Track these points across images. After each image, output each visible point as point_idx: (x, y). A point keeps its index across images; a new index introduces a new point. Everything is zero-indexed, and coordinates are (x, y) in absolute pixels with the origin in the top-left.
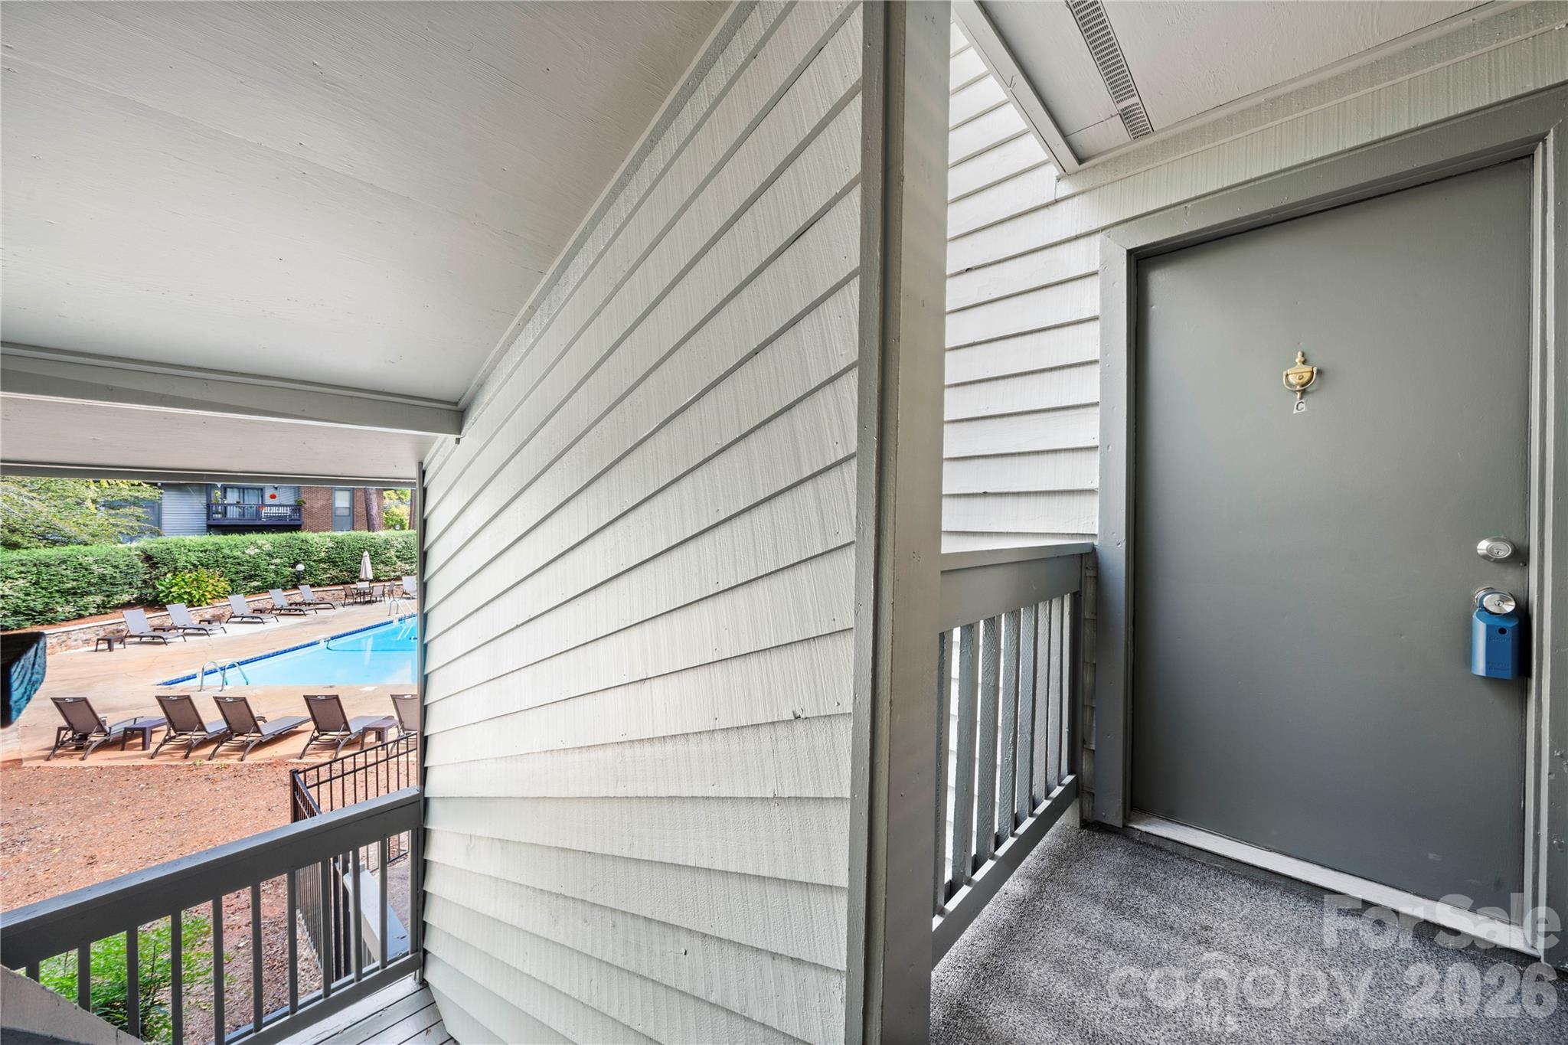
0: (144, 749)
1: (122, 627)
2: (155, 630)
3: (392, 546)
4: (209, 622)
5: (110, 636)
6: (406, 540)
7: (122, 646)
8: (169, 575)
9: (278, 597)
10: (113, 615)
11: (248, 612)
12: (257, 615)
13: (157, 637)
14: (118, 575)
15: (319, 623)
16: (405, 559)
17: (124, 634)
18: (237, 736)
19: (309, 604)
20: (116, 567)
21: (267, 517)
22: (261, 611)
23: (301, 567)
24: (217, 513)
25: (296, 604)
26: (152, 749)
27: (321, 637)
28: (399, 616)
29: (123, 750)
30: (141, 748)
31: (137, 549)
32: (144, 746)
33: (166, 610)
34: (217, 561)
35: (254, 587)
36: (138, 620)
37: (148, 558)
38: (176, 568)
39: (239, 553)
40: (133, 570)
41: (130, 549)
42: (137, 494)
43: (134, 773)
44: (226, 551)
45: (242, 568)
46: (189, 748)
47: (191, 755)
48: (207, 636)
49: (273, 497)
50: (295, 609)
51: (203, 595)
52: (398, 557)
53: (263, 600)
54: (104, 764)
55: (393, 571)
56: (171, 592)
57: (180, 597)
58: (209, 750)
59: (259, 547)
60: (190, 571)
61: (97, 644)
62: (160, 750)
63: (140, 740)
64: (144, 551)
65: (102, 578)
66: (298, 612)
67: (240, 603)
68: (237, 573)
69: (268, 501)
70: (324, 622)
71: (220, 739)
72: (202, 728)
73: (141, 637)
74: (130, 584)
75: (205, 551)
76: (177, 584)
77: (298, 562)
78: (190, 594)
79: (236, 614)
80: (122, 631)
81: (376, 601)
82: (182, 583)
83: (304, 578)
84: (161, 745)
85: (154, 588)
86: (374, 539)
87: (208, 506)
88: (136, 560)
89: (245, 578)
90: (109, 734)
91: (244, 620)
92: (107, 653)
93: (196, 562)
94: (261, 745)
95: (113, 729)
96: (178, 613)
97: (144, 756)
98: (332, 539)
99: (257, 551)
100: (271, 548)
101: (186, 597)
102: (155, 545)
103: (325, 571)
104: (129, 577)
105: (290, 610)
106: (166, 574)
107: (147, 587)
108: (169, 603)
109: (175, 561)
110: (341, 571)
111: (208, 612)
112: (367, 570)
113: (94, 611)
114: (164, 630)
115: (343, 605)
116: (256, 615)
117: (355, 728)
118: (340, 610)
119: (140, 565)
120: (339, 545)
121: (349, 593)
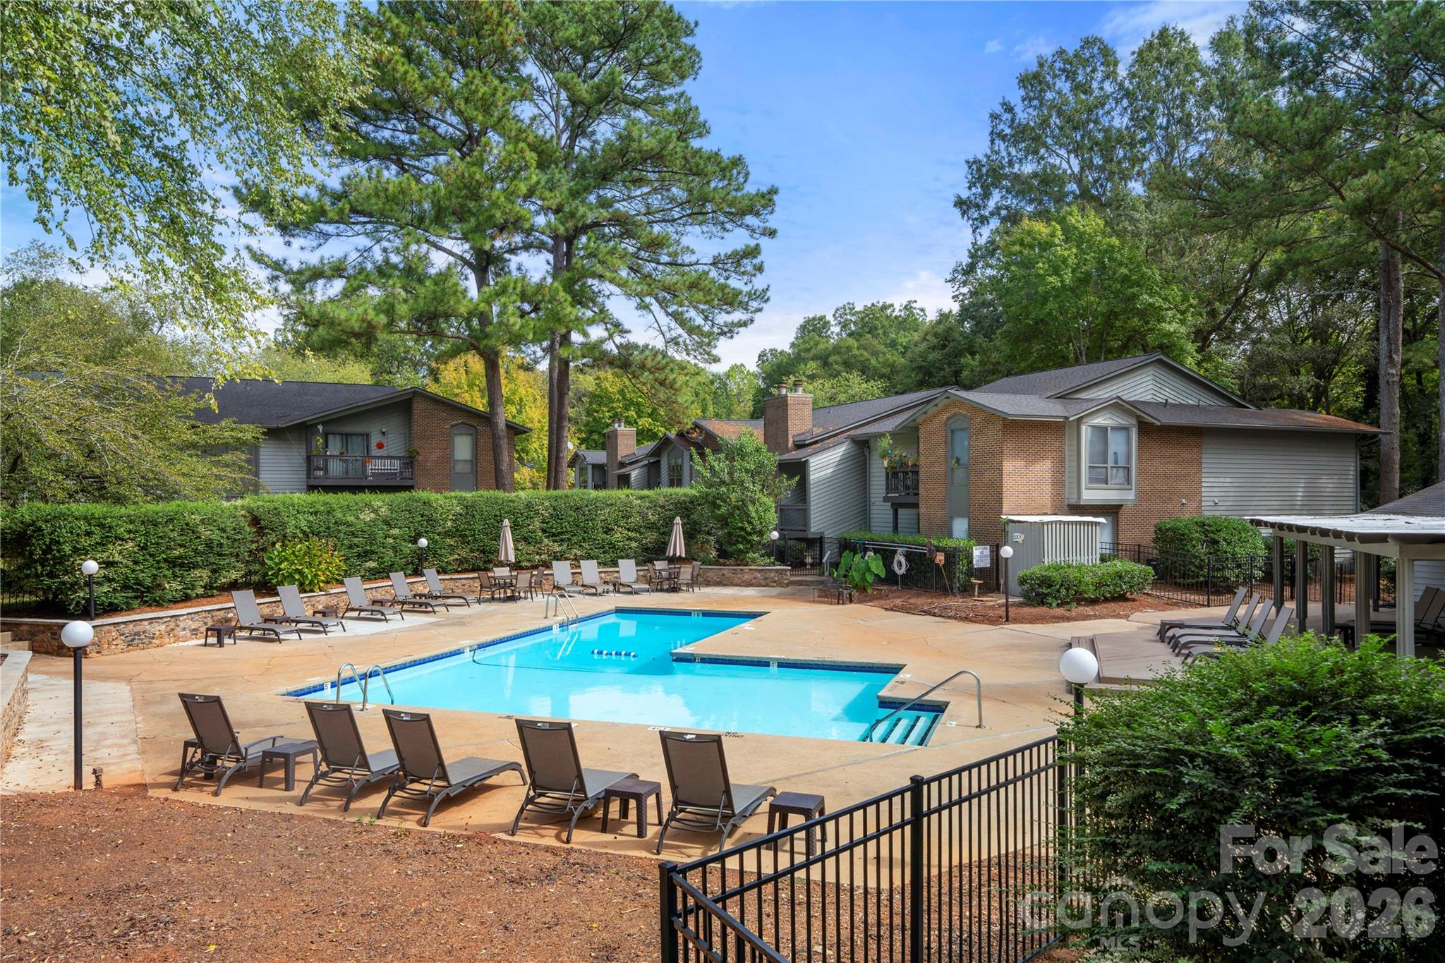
0: (287, 789)
1: (230, 615)
2: (266, 621)
3: (537, 513)
4: (324, 614)
5: (218, 626)
6: (554, 504)
7: (232, 641)
8: (278, 546)
9: (400, 584)
10: (220, 598)
11: (365, 604)
12: (376, 610)
13: (269, 631)
14: (224, 541)
15: (453, 624)
16: (554, 535)
17: (233, 624)
18: (412, 781)
19: (437, 597)
20: (223, 530)
21: (374, 475)
22: (381, 603)
23: (423, 542)
24: (319, 469)
25: (421, 596)
26: (299, 790)
27: (465, 643)
28: (560, 618)
29: (261, 786)
30: (283, 786)
31: (243, 507)
32: (289, 783)
33: (277, 594)
34: (328, 528)
35: (370, 570)
36: (246, 606)
37: (255, 521)
38: (284, 536)
39: (352, 518)
40: (240, 536)
41: (236, 508)
42: (240, 435)
43: (284, 825)
44: (339, 515)
45: (356, 540)
46: (349, 793)
47: (353, 805)
48: (323, 635)
49: (380, 446)
50: (420, 604)
51: (316, 575)
52: (544, 531)
53: (381, 589)
54: (244, 805)
55: (538, 553)
56: (280, 570)
57: (290, 578)
58: (376, 801)
59: (375, 511)
60: (301, 541)
61: (207, 637)
62: (312, 791)
63: (281, 774)
64: (250, 511)
65: (209, 544)
66: (423, 609)
67: (357, 590)
68: (350, 547)
69: (375, 451)
70: (460, 622)
71: (389, 782)
72: (365, 764)
73: (252, 629)
74: (237, 555)
75: (316, 513)
76: (286, 559)
77: (419, 535)
78: (299, 572)
79: (353, 605)
80: (230, 620)
81: (520, 598)
82: (293, 557)
83: (426, 560)
84: (311, 784)
85: (263, 564)
86: (513, 501)
87: (309, 459)
88: (243, 523)
89: (359, 556)
90: (245, 759)
91: (363, 614)
92: (217, 649)
93: (305, 528)
94: (450, 801)
95: (250, 751)
96: (290, 599)
97: (291, 799)
98: (461, 500)
99: (372, 515)
100: (388, 513)
101: (297, 577)
102: (260, 503)
103: (452, 549)
104: (236, 544)
105: (414, 604)
106: (273, 544)
107: (254, 561)
108: (281, 583)
109: (283, 525)
110: (472, 551)
111: (322, 602)
112: (509, 548)
113: (201, 591)
114: (275, 621)
115: (479, 602)
116: (376, 607)
117: (593, 788)
118: (476, 608)
119: (248, 529)
120: (469, 508)
121: (486, 583)
